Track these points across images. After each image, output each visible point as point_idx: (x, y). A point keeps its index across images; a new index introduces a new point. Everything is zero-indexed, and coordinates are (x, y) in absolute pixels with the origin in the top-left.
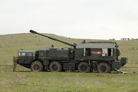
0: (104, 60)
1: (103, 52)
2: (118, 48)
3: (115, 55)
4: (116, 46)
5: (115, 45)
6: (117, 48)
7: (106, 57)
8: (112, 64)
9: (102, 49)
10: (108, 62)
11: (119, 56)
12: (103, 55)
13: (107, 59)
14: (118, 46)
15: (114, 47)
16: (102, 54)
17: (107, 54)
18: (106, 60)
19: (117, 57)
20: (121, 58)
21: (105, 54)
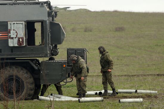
0: (14, 59)
1: (12, 34)
2: (57, 20)
3: (49, 41)
4: (49, 14)
5: (48, 9)
6: (53, 20)
7: (19, 48)
8: (39, 70)
9: (7, 22)
10: (28, 63)
11: (60, 44)
12: (13, 43)
13: (23, 54)
14: (56, 13)
15: (46, 18)
16: (8, 40)
17: (22, 38)
18: (19, 57)
19: (56, 46)
20: (68, 50)
21: (19, 40)
